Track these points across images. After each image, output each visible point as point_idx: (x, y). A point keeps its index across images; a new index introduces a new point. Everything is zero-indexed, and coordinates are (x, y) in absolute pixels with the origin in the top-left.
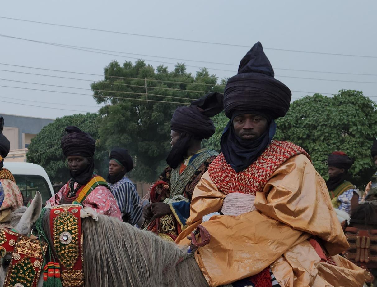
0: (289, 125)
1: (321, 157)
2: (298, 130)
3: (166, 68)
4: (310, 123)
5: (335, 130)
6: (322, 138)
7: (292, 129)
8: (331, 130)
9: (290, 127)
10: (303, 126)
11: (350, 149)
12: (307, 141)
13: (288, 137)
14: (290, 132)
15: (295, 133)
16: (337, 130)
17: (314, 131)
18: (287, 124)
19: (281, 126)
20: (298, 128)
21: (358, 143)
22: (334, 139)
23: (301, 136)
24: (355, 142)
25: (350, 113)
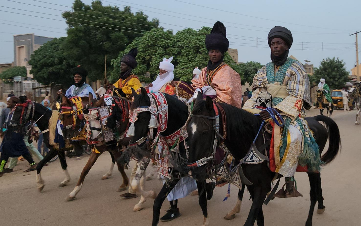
0: (168, 45)
1: (183, 66)
2: (173, 49)
3: (119, 8)
4: (181, 45)
5: (192, 50)
6: (185, 54)
7: (170, 48)
8: (191, 50)
9: (169, 47)
10: (177, 47)
11: (198, 61)
12: (178, 56)
13: (167, 53)
14: (168, 50)
15: (171, 50)
16: (194, 50)
17: (182, 50)
18: (166, 45)
19: (163, 45)
20: (174, 47)
21: (203, 58)
22: (191, 55)
23: (174, 53)
24: (201, 57)
25: (201, 40)
